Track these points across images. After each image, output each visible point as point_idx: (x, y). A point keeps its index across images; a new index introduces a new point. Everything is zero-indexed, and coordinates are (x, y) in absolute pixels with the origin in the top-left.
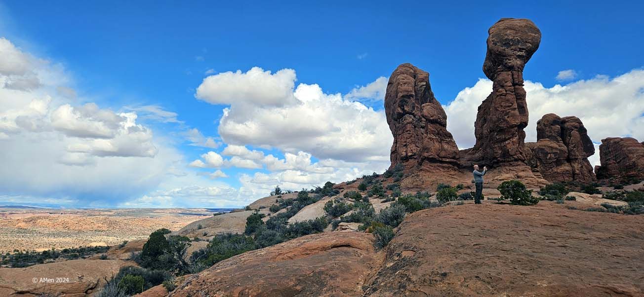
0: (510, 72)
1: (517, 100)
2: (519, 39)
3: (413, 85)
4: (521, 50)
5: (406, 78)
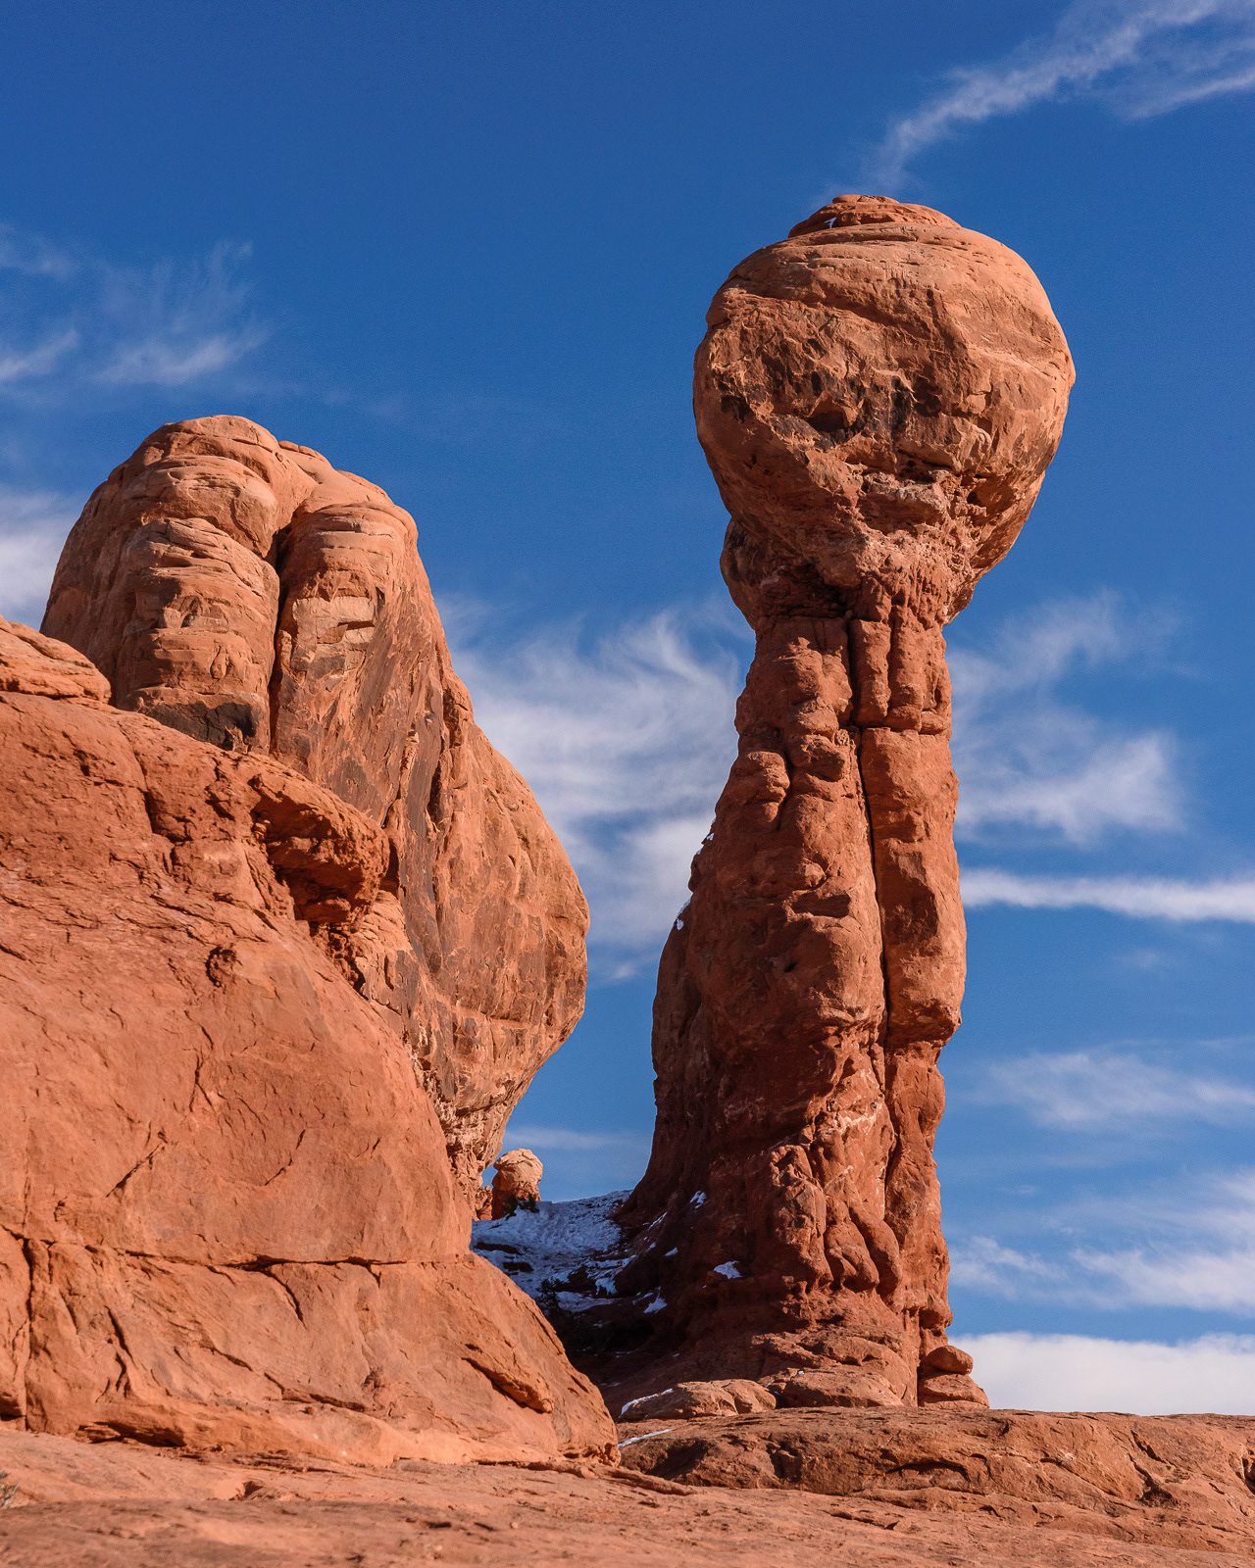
1: (872, 838)
2: (907, 384)
3: (262, 618)
4: (919, 465)
5: (204, 557)
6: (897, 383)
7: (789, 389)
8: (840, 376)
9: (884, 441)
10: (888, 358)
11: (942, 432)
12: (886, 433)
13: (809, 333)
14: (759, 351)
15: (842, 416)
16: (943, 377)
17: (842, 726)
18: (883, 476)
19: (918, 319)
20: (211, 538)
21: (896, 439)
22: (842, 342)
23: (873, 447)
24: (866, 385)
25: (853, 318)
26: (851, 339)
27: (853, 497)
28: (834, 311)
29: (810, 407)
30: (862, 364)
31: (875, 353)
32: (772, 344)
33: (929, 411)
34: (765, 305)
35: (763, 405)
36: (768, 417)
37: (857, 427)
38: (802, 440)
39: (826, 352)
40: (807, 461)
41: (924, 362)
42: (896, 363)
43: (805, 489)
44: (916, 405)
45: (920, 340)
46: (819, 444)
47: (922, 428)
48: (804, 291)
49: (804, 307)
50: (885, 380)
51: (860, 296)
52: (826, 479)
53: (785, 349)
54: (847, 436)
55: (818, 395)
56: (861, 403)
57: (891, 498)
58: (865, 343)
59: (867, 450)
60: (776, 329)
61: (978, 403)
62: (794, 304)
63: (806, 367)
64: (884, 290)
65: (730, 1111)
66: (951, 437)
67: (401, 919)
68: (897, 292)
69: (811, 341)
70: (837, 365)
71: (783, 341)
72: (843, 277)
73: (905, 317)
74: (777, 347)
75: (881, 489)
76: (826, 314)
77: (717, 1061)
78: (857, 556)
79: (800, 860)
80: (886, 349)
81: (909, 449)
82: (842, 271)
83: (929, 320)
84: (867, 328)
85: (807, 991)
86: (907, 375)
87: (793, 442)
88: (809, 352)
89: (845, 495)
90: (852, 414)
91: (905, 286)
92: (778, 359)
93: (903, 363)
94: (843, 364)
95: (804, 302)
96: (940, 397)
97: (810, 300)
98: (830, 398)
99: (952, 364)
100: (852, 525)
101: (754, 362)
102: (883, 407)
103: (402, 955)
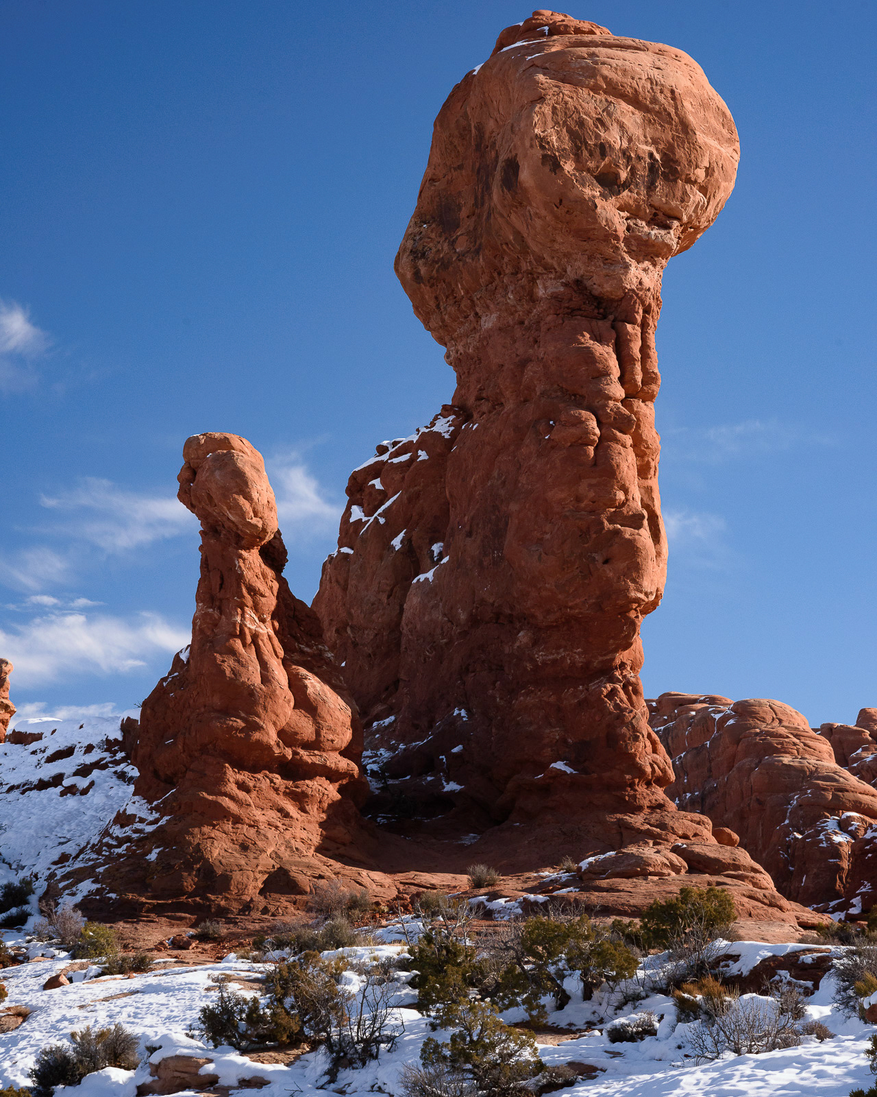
7: (585, 153)
8: (617, 147)
9: (642, 197)
10: (645, 137)
11: (679, 194)
12: (643, 191)
13: (596, 113)
14: (565, 122)
15: (617, 176)
16: (680, 153)
18: (639, 222)
19: (665, 110)
21: (649, 196)
22: (618, 122)
23: (635, 200)
24: (633, 155)
25: (624, 106)
26: (624, 120)
27: (622, 235)
28: (611, 99)
29: (598, 167)
30: (630, 140)
31: (637, 132)
32: (573, 119)
33: (671, 178)
34: (567, 89)
35: (569, 162)
36: (571, 172)
37: (626, 185)
38: (592, 191)
39: (608, 128)
40: (596, 207)
41: (668, 142)
42: (650, 141)
43: (593, 226)
44: (663, 172)
45: (666, 125)
47: (666, 190)
48: (592, 82)
49: (592, 93)
50: (644, 152)
51: (629, 89)
52: (607, 221)
53: (581, 123)
54: (619, 191)
55: (604, 160)
56: (629, 168)
57: (645, 238)
58: (632, 124)
59: (631, 202)
60: (575, 108)
61: (700, 174)
62: (585, 91)
63: (596, 138)
64: (643, 86)
66: (684, 198)
68: (652, 88)
69: (598, 119)
70: (614, 137)
71: (580, 117)
72: (616, 73)
73: (657, 107)
74: (576, 121)
75: (639, 231)
76: (606, 100)
78: (623, 277)
79: (612, 487)
80: (644, 130)
81: (657, 204)
82: (616, 69)
83: (672, 111)
84: (633, 114)
85: (619, 578)
86: (657, 150)
87: (587, 192)
88: (597, 128)
89: (618, 233)
90: (624, 175)
91: (657, 85)
92: (577, 130)
93: (655, 142)
94: (619, 138)
95: (592, 90)
96: (679, 168)
97: (595, 89)
98: (610, 162)
99: (686, 145)
100: (620, 255)
101: (561, 130)
102: (642, 171)
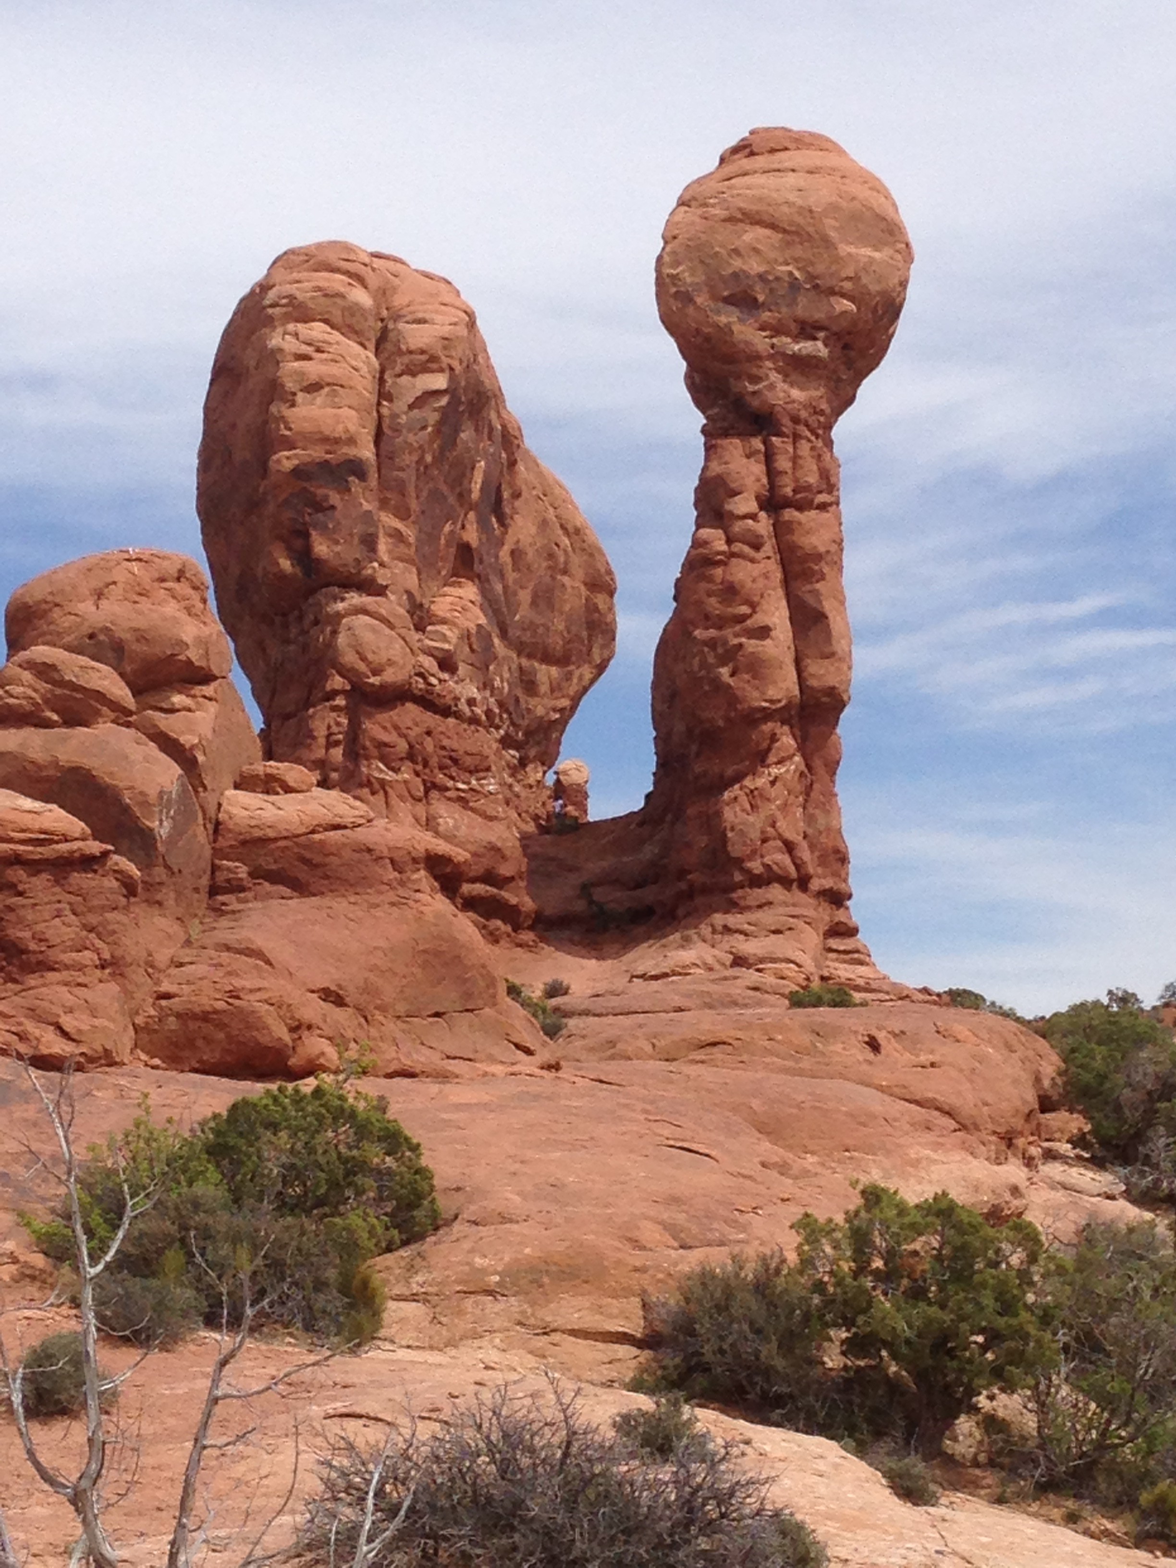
0: (757, 443)
1: (786, 582)
2: (797, 274)
3: (367, 395)
4: (809, 330)
5: (323, 352)
6: (790, 273)
17: (761, 508)
20: (327, 337)
46: (740, 320)
65: (698, 769)
67: (478, 598)
77: (690, 731)
103: (479, 626)
